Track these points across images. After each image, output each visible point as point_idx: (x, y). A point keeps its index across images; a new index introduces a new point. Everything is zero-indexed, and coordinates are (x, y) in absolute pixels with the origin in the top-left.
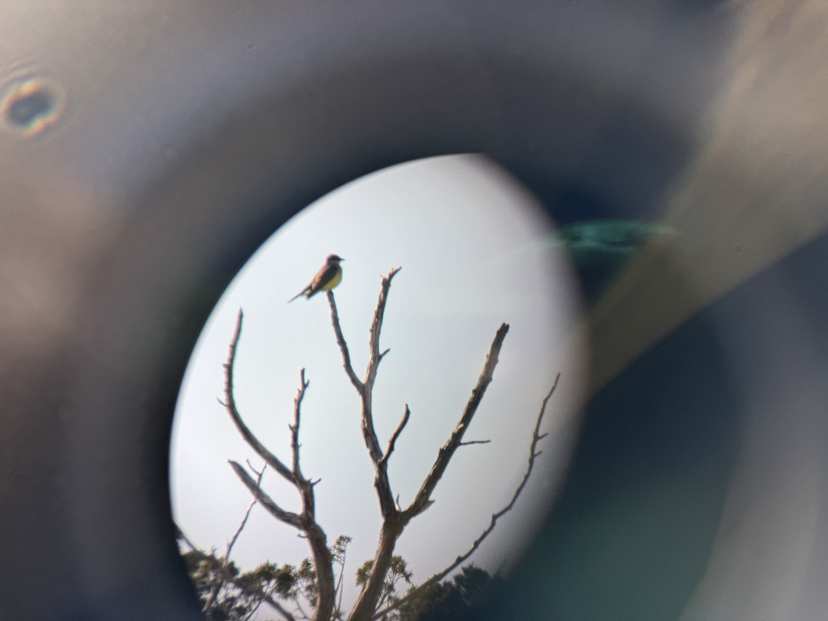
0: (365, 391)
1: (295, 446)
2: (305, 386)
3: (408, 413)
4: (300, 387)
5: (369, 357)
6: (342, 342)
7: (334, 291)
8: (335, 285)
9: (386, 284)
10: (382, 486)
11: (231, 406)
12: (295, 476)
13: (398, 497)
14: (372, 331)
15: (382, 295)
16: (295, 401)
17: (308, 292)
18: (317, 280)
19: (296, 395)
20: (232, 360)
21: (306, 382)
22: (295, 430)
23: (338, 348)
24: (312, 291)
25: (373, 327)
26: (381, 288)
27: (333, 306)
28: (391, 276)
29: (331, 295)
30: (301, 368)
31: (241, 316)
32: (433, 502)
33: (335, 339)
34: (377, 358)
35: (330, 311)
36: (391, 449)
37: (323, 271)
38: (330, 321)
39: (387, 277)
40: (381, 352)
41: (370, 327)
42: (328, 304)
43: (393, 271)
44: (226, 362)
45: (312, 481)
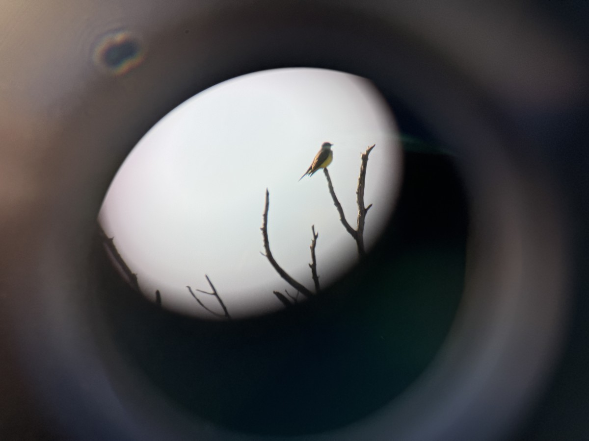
0: (358, 236)
1: (315, 279)
2: (316, 237)
4: (313, 238)
6: (337, 204)
8: (328, 164)
9: (365, 158)
11: (270, 256)
14: (358, 193)
15: (363, 167)
16: (311, 247)
17: (310, 171)
20: (265, 224)
21: (316, 234)
22: (313, 267)
23: (336, 208)
24: (313, 170)
25: (358, 190)
26: (361, 161)
27: (329, 179)
28: (368, 152)
29: (326, 171)
31: (268, 194)
34: (363, 212)
35: (327, 183)
37: (319, 154)
38: (328, 190)
39: (365, 153)
40: (366, 206)
41: (357, 191)
42: (325, 178)
43: (369, 148)
44: (262, 226)
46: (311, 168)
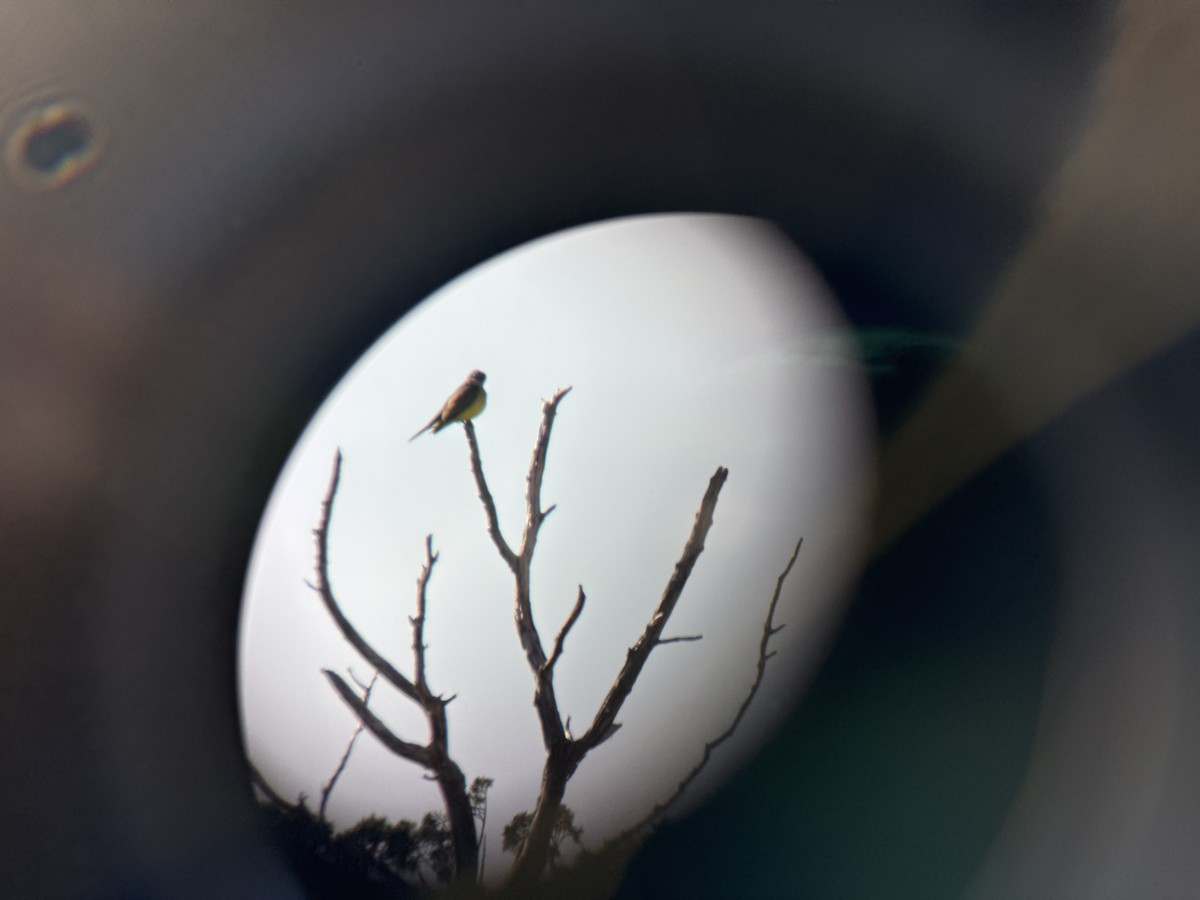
0: (520, 566)
1: (419, 647)
2: (432, 560)
3: (582, 598)
4: (425, 561)
5: (525, 519)
6: (486, 496)
7: (475, 421)
8: (476, 413)
9: (550, 411)
10: (545, 703)
11: (325, 591)
12: (418, 691)
13: (569, 720)
14: (530, 479)
15: (544, 428)
16: (418, 582)
17: (436, 425)
18: (450, 405)
19: (419, 574)
20: (326, 523)
21: (434, 555)
22: (419, 623)
23: (481, 505)
24: (440, 423)
25: (531, 473)
26: (542, 417)
27: (473, 444)
28: (558, 399)
29: (469, 429)
30: (427, 535)
31: (339, 460)
32: (618, 726)
33: (476, 491)
34: (537, 518)
35: (469, 451)
36: (558, 650)
38: (469, 465)
39: (551, 400)
40: (543, 509)
41: (528, 474)
42: (466, 441)
43: (560, 392)
44: (317, 526)
45: (444, 698)
46: (438, 419)
